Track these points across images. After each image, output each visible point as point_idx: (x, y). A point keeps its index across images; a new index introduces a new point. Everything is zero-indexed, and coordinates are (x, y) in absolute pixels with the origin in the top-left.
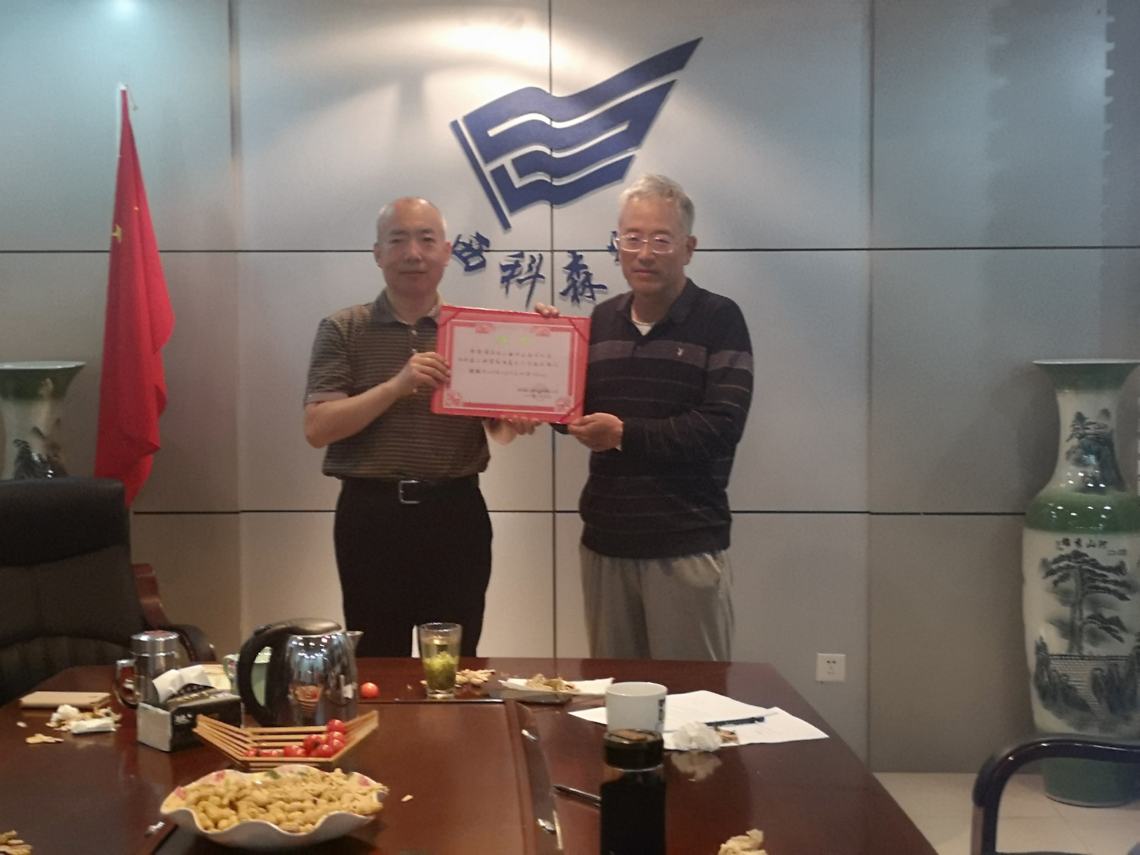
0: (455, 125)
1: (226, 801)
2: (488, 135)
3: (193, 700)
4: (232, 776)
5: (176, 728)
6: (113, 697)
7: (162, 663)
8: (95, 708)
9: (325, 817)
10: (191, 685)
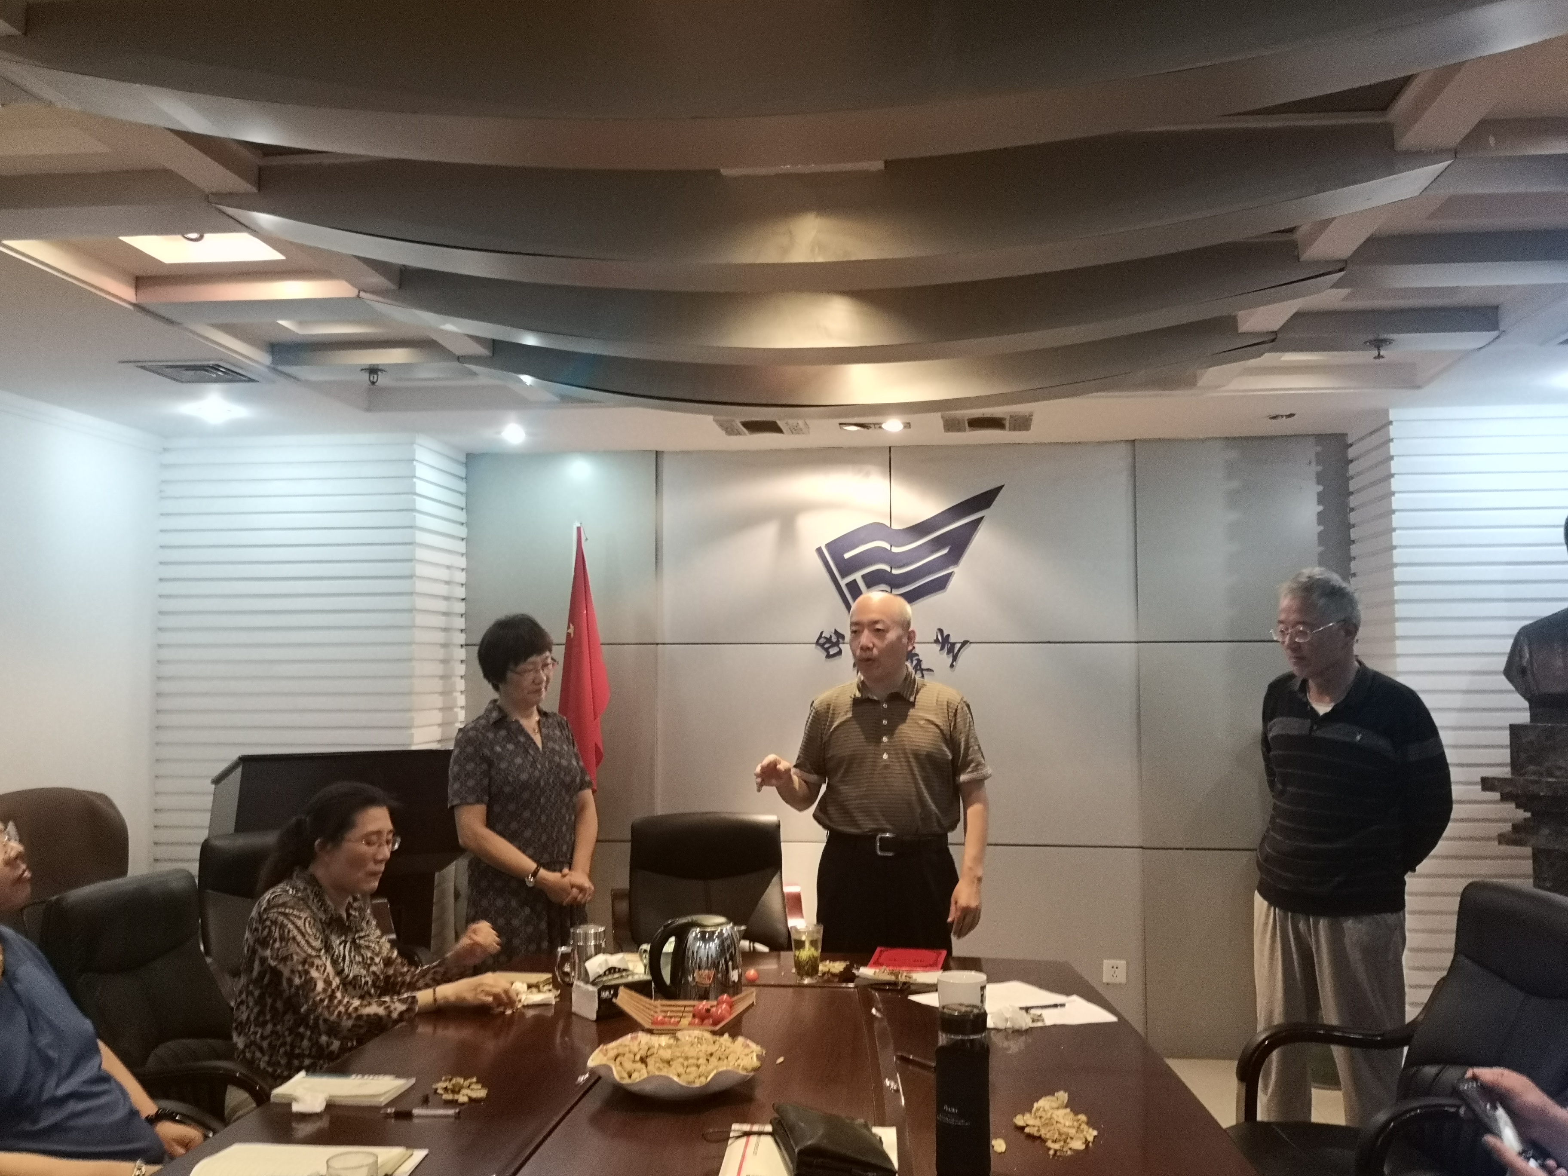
0: (819, 550)
1: (638, 1058)
2: (844, 557)
3: (614, 979)
4: (643, 1037)
5: (601, 1001)
6: (554, 978)
7: (592, 950)
8: (541, 986)
9: (715, 1072)
10: (614, 968)
